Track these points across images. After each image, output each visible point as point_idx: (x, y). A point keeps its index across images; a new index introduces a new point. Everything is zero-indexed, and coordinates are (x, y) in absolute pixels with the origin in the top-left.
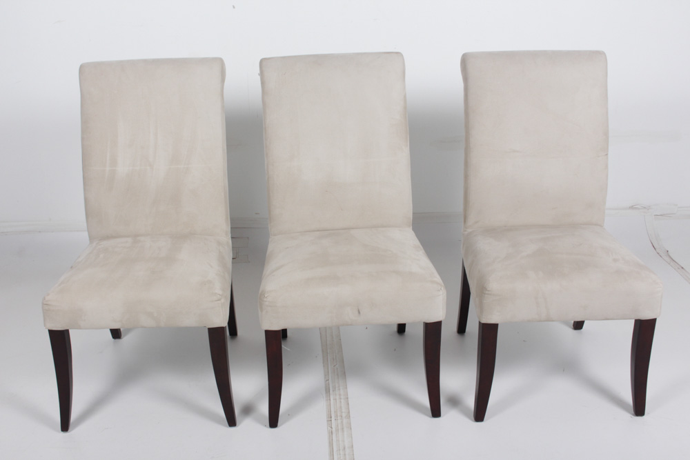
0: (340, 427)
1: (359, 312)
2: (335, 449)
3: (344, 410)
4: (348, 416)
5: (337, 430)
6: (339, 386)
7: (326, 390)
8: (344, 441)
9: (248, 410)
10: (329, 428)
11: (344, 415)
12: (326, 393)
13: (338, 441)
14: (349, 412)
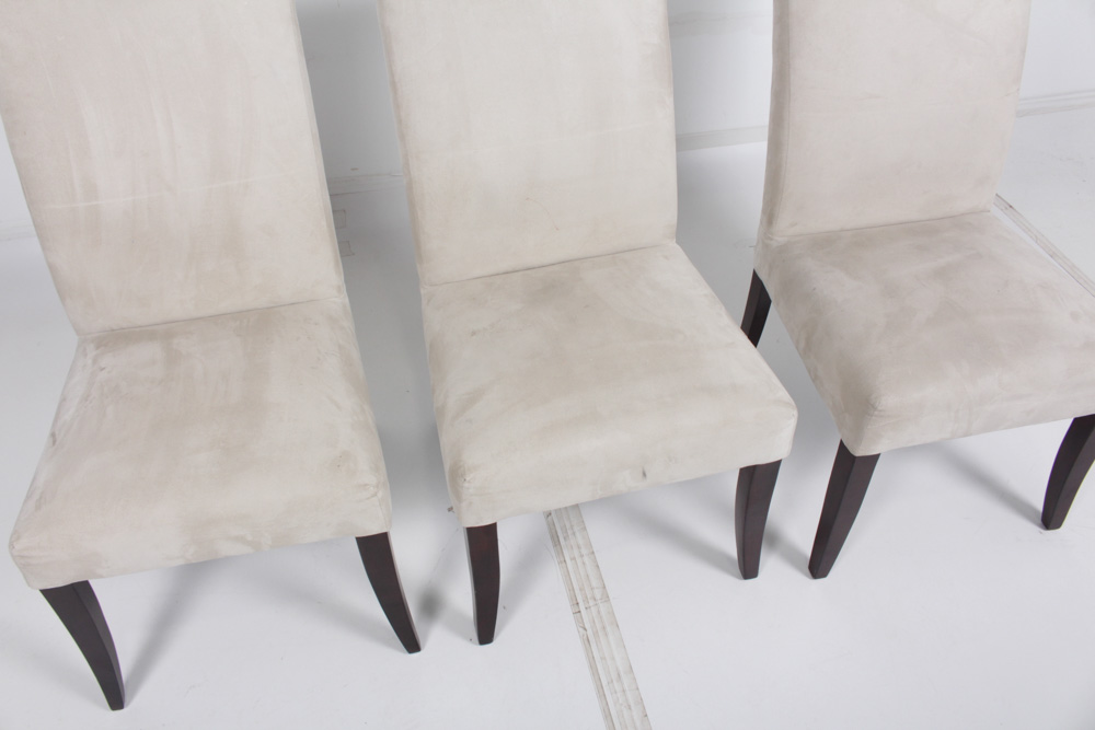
0: (599, 626)
1: (644, 474)
2: (604, 683)
3: (595, 583)
4: (606, 598)
5: (596, 634)
6: (572, 527)
7: (552, 537)
8: (613, 659)
9: (432, 605)
10: (581, 630)
11: (598, 596)
12: (555, 546)
13: (603, 658)
14: (604, 587)
